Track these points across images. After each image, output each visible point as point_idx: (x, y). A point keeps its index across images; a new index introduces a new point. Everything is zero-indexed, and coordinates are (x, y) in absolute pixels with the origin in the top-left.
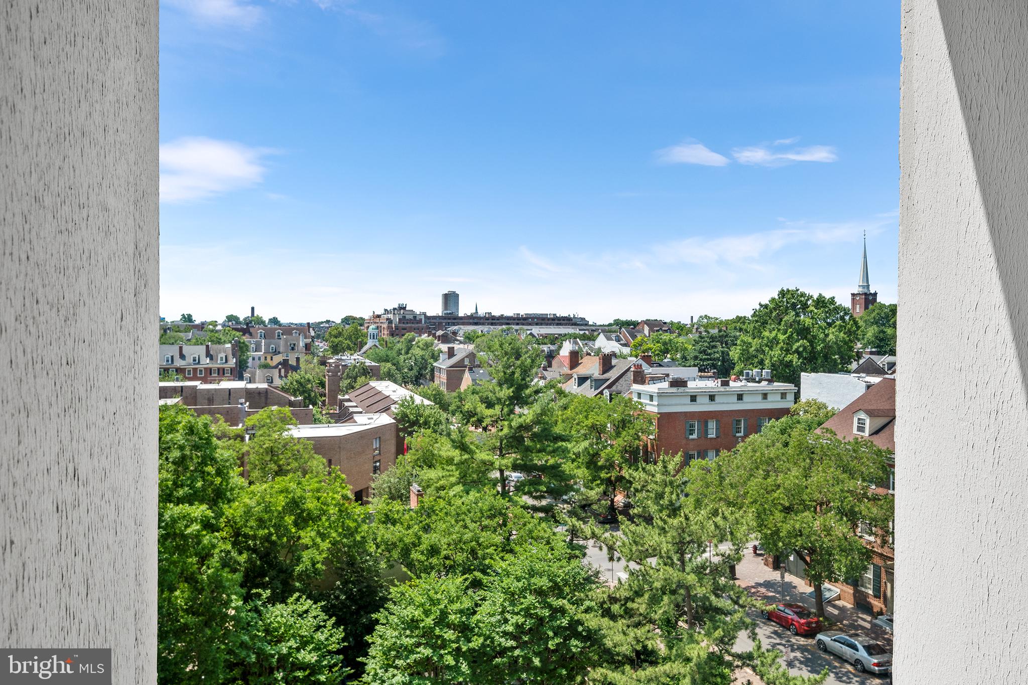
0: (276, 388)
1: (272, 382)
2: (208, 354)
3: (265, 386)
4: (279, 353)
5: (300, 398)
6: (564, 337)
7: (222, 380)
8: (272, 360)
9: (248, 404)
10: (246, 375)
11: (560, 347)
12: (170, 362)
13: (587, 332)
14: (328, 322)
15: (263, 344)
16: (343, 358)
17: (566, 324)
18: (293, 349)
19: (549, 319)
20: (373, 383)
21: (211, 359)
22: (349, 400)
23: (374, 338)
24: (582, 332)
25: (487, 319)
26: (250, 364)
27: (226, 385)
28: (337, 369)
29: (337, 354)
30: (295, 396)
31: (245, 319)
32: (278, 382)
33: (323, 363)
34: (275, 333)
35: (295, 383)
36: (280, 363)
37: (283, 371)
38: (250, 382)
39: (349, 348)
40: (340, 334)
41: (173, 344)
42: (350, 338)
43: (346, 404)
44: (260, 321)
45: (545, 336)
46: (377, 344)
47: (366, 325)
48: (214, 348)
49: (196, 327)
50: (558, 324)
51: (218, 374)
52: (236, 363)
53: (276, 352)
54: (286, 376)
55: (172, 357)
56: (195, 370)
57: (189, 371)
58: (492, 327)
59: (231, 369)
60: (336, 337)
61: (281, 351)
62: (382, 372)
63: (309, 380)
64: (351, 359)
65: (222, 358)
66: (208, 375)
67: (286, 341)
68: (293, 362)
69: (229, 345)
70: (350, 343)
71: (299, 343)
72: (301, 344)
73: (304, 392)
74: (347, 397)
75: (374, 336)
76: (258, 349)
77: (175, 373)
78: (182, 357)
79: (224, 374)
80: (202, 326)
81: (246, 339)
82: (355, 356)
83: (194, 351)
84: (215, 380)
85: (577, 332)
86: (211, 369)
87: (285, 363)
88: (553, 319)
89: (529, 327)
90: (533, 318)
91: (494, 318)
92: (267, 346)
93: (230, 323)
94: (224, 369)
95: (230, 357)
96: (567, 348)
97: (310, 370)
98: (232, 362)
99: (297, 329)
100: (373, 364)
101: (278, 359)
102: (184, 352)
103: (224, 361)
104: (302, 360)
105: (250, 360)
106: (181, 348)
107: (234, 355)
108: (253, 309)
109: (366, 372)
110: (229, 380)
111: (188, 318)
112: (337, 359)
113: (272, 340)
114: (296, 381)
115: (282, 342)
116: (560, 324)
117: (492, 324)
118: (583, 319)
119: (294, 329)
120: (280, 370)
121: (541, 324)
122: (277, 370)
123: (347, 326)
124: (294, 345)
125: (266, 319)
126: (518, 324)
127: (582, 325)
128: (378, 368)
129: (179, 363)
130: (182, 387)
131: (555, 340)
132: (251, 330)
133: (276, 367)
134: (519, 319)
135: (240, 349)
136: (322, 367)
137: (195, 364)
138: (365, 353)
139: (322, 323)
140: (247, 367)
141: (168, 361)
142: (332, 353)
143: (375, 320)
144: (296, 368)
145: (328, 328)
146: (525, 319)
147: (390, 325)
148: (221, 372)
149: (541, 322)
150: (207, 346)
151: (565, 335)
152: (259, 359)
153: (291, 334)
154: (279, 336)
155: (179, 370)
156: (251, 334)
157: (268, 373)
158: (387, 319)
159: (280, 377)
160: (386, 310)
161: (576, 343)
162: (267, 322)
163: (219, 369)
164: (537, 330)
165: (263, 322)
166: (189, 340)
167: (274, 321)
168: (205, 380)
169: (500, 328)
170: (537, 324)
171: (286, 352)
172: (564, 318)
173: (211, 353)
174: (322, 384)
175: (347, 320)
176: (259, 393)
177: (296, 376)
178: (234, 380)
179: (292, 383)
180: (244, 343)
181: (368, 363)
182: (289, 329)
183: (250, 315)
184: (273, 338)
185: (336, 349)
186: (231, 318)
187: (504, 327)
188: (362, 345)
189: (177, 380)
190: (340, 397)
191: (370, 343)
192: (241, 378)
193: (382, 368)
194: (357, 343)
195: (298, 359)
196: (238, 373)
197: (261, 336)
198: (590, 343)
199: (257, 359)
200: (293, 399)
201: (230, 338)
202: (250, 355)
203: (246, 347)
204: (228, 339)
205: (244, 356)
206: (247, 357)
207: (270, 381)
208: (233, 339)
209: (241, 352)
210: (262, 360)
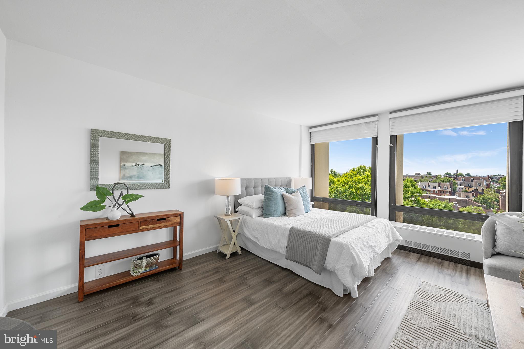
0: (471, 200)
1: (469, 198)
2: (439, 186)
3: (466, 199)
4: (472, 187)
5: (484, 205)
7: (446, 195)
8: (468, 189)
9: (458, 204)
10: (456, 194)
12: (424, 188)
14: (498, 175)
15: (464, 183)
18: (480, 186)
21: (441, 187)
26: (458, 190)
27: (447, 197)
30: (481, 204)
31: (454, 174)
32: (472, 198)
34: (470, 180)
35: (481, 199)
36: (473, 191)
37: (475, 194)
38: (458, 197)
41: (425, 182)
44: (461, 175)
48: (442, 184)
49: (434, 176)
51: (444, 193)
52: (452, 189)
53: (471, 186)
54: (476, 196)
55: (425, 186)
56: (434, 191)
57: (432, 191)
59: (449, 192)
61: (473, 186)
63: (489, 199)
65: (445, 188)
66: (439, 193)
67: (476, 183)
68: (480, 190)
69: (449, 183)
71: (483, 183)
72: (485, 184)
73: (486, 203)
76: (461, 185)
77: (426, 191)
78: (429, 186)
79: (446, 193)
80: (436, 176)
81: (455, 181)
83: (433, 185)
84: (443, 195)
86: (441, 191)
87: (476, 191)
92: (466, 184)
93: (447, 176)
94: (446, 191)
95: (449, 187)
97: (490, 195)
98: (450, 189)
99: (482, 178)
101: (471, 189)
102: (430, 185)
103: (446, 188)
104: (485, 190)
105: (458, 188)
106: (429, 183)
107: (450, 187)
108: (457, 170)
110: (449, 195)
111: (430, 174)
113: (469, 182)
114: (482, 198)
115: (474, 183)
119: (480, 178)
122: (472, 193)
124: (481, 184)
125: (464, 174)
129: (428, 188)
130: (429, 196)
132: (458, 178)
133: (471, 192)
135: (453, 185)
137: (434, 189)
139: (495, 175)
140: (456, 191)
141: (424, 187)
144: (482, 193)
145: (499, 178)
148: (445, 193)
150: (439, 183)
152: (462, 188)
153: (479, 180)
154: (472, 180)
155: (427, 190)
156: (458, 179)
157: (466, 194)
159: (473, 196)
162: (464, 175)
163: (444, 191)
165: (463, 175)
166: (431, 181)
167: (469, 175)
168: (438, 195)
171: (476, 186)
173: (441, 185)
176: (463, 201)
177: (482, 196)
178: (451, 195)
180: (455, 182)
182: (477, 178)
183: (456, 173)
186: (447, 174)
189: (428, 194)
192: (454, 195)
195: (483, 190)
196: (453, 192)
197: (463, 180)
199: (461, 189)
200: (480, 205)
201: (448, 181)
202: (458, 187)
203: (456, 184)
204: (447, 181)
205: (455, 187)
206: (456, 188)
207: (468, 197)
208: (450, 181)
209: (454, 186)
210: (464, 189)
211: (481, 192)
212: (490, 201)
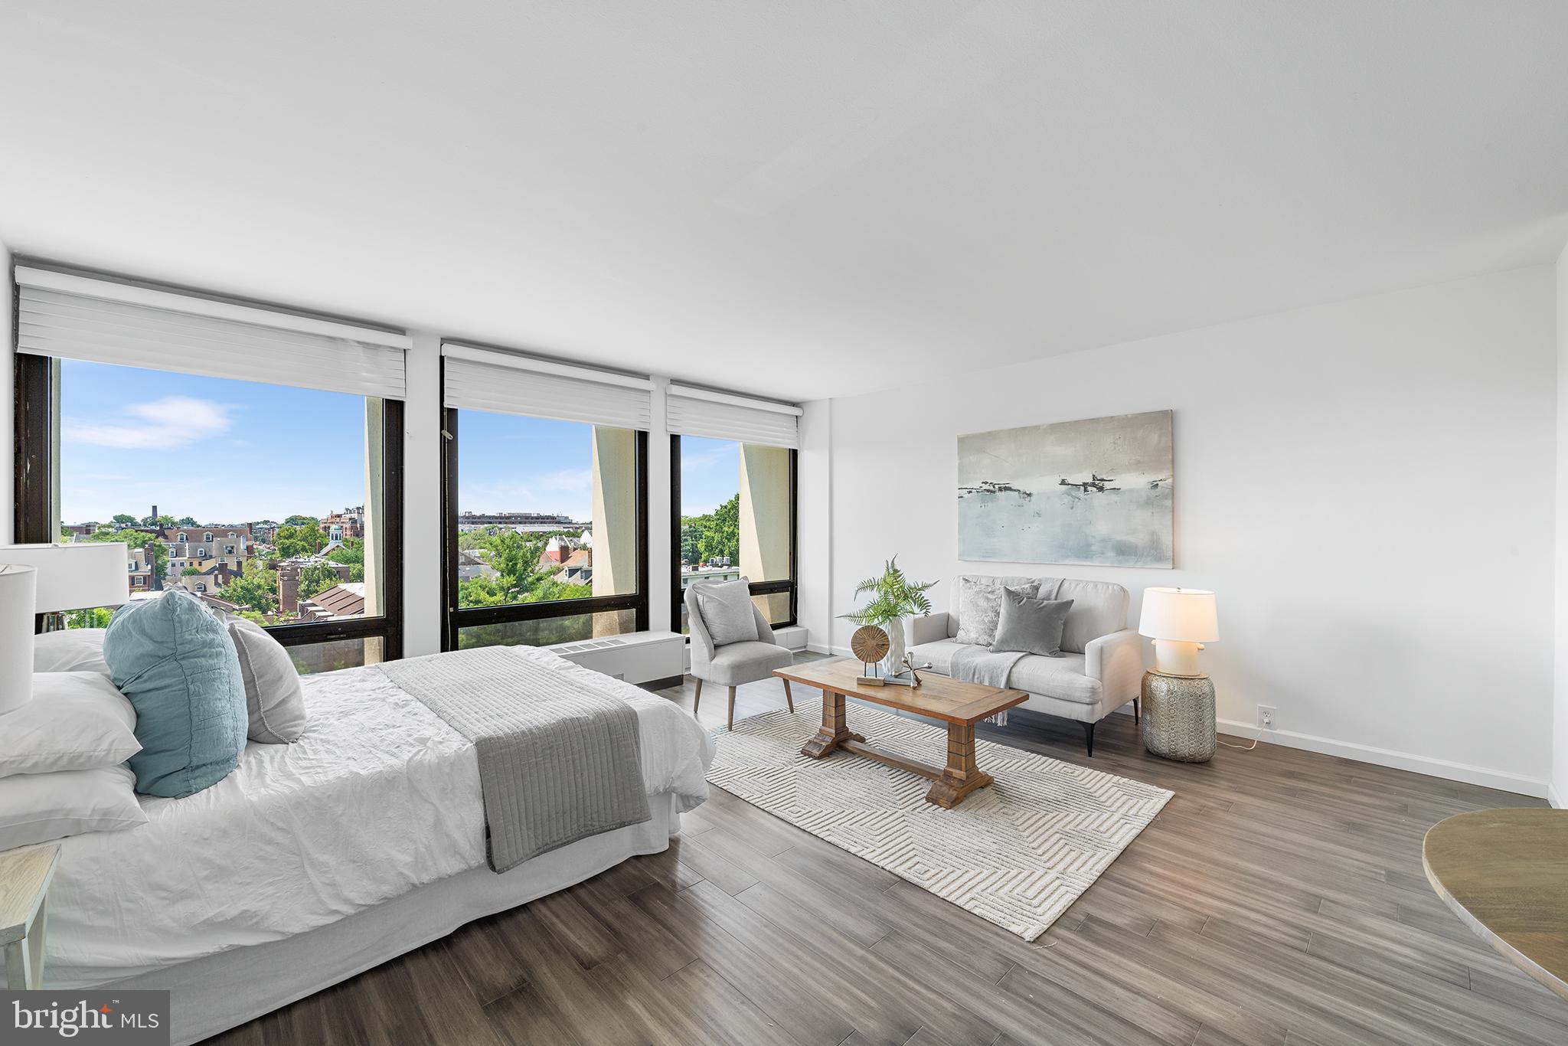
1: (205, 590)
4: (211, 557)
5: (247, 606)
6: (550, 534)
7: (135, 590)
8: (200, 564)
11: (546, 544)
13: (571, 530)
14: (266, 522)
15: (187, 547)
16: (299, 560)
17: (550, 523)
18: (230, 552)
19: (532, 518)
20: (342, 586)
22: (314, 605)
23: (336, 539)
24: (566, 530)
25: (468, 518)
26: (168, 571)
28: (294, 573)
29: (289, 557)
30: (240, 604)
31: (145, 521)
32: (214, 590)
33: (273, 566)
34: (202, 536)
35: (240, 589)
36: (214, 569)
37: (220, 577)
39: (304, 549)
40: (291, 536)
42: (304, 539)
43: (311, 609)
44: (170, 522)
45: (532, 534)
46: (341, 545)
47: (322, 526)
50: (541, 523)
52: (152, 570)
53: (207, 556)
54: (226, 582)
58: (473, 526)
59: (145, 578)
60: (285, 538)
61: (214, 554)
62: (351, 574)
63: (259, 587)
64: (310, 561)
67: (221, 544)
68: (232, 567)
69: (141, 550)
70: (306, 544)
71: (239, 546)
72: (243, 546)
73: (252, 598)
74: (309, 601)
75: (336, 537)
76: (179, 553)
81: (161, 541)
82: (313, 558)
85: (562, 529)
87: (223, 568)
88: (537, 518)
89: (513, 526)
90: (516, 517)
91: (474, 517)
92: (193, 550)
93: (123, 524)
95: (142, 564)
96: (554, 545)
97: (257, 574)
99: (233, 531)
100: (340, 565)
101: (207, 565)
103: (133, 568)
104: (244, 564)
105: (169, 565)
107: (148, 562)
108: (155, 508)
109: (330, 574)
110: (144, 590)
112: (292, 562)
113: (201, 544)
114: (241, 588)
115: (214, 544)
116: (545, 523)
117: (473, 523)
118: (567, 518)
119: (229, 530)
120: (216, 577)
121: (525, 523)
122: (213, 577)
123: (298, 528)
124: (232, 548)
125: (178, 519)
126: (500, 523)
127: (565, 523)
128: (347, 570)
131: (539, 536)
132: (166, 532)
133: (208, 573)
134: (501, 518)
136: (272, 571)
138: (326, 554)
139: (258, 523)
140: (166, 574)
142: (282, 556)
143: (334, 520)
144: (239, 574)
145: (269, 530)
146: (508, 518)
147: (354, 525)
149: (525, 520)
151: (550, 532)
152: (182, 564)
153: (227, 536)
154: (208, 538)
156: (166, 537)
157: (195, 579)
158: (350, 519)
159: (217, 584)
160: (347, 509)
161: (562, 540)
162: (180, 523)
164: (520, 529)
165: (175, 524)
167: (190, 522)
169: (482, 527)
170: (520, 523)
171: (222, 556)
172: (548, 517)
174: (273, 590)
175: (293, 520)
177: (240, 582)
178: (149, 590)
179: (235, 590)
180: (160, 546)
181: (332, 564)
182: (219, 531)
183: (153, 516)
184: (200, 541)
185: (286, 552)
186: (119, 519)
187: (486, 525)
188: (321, 546)
190: (301, 602)
191: (332, 544)
192: (160, 588)
193: (351, 570)
194: (315, 545)
195: (239, 564)
196: (154, 581)
197: (182, 539)
198: (575, 540)
199: (178, 565)
200: (237, 607)
201: (139, 542)
202: (168, 559)
203: (164, 551)
204: (136, 543)
205: (160, 562)
206: (165, 563)
207: (203, 589)
208: (144, 542)
209: (157, 557)
210: (187, 565)
211: (236, 569)
212: (260, 592)
